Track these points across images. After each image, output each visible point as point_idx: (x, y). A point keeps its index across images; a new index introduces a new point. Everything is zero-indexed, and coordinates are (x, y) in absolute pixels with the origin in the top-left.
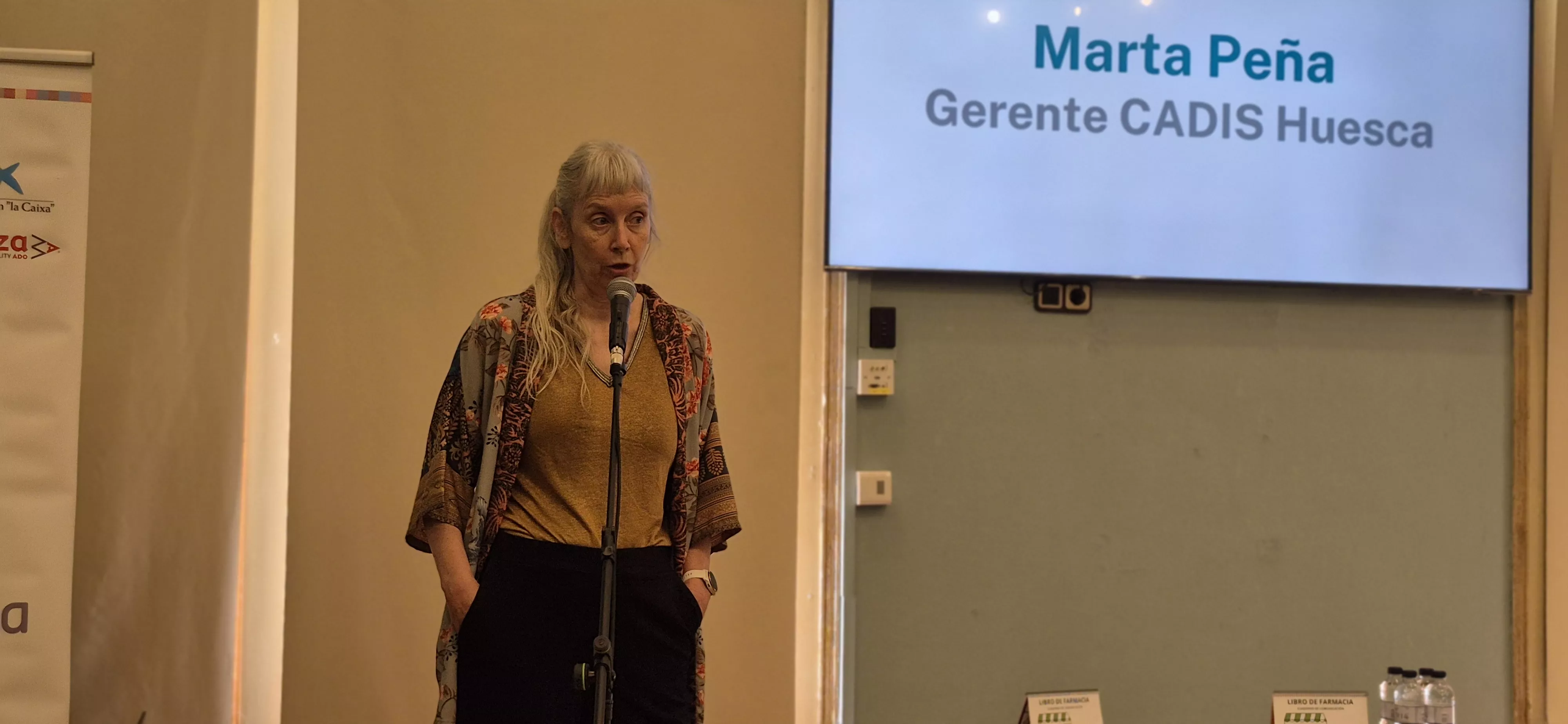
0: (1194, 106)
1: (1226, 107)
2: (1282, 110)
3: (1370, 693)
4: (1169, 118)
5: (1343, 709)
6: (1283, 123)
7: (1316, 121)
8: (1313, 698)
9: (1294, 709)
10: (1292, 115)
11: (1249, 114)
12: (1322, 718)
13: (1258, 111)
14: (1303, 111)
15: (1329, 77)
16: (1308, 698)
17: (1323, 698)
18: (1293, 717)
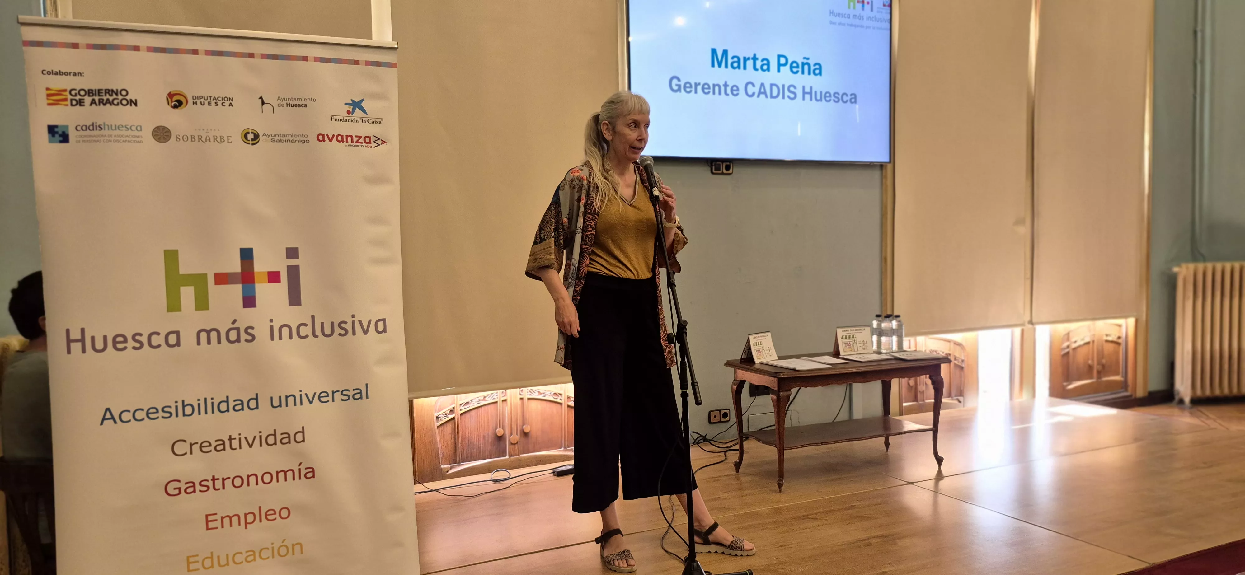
0: (772, 85)
1: (783, 86)
2: (804, 87)
3: (870, 325)
4: (762, 90)
5: (861, 332)
6: (804, 93)
7: (816, 92)
8: (851, 329)
9: (845, 334)
10: (807, 90)
11: (792, 89)
12: (855, 336)
13: (795, 88)
14: (811, 88)
15: (820, 74)
16: (849, 329)
17: (855, 329)
18: (844, 337)
